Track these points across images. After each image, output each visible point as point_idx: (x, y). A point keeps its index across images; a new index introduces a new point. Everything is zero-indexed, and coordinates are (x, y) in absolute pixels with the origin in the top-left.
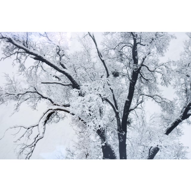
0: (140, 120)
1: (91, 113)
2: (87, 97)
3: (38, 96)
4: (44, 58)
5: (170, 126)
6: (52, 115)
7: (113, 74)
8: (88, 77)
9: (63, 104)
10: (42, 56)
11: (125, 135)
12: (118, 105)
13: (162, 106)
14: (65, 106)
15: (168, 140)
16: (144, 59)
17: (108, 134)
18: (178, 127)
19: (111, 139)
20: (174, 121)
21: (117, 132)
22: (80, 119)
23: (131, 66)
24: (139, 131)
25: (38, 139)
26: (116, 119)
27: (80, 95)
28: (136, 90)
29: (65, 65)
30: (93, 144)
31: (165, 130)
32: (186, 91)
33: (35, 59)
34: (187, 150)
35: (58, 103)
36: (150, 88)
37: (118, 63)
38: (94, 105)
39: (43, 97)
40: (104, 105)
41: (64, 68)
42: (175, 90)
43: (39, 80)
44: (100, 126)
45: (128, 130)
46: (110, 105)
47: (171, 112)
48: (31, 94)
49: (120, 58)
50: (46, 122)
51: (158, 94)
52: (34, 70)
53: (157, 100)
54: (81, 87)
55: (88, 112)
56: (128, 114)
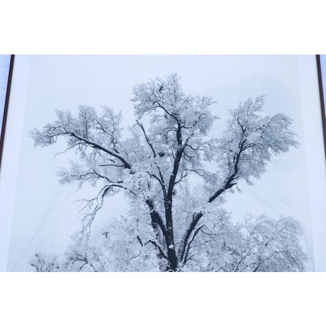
0: (184, 191)
1: (140, 187)
2: (137, 175)
3: (97, 176)
4: (101, 146)
5: (213, 195)
6: (109, 190)
7: (159, 154)
8: (138, 159)
9: (117, 181)
10: (99, 144)
11: (171, 203)
12: (164, 179)
13: (205, 178)
14: (118, 182)
15: (211, 207)
16: (187, 140)
17: (155, 203)
18: (220, 195)
19: (158, 207)
20: (217, 191)
21: (163, 201)
22: (131, 192)
23: (176, 146)
24: (183, 200)
25: (97, 209)
26: (162, 191)
27: (131, 173)
28: (180, 167)
29: (118, 151)
30: (142, 211)
31: (208, 198)
32: (229, 164)
33: (93, 147)
34: (231, 215)
35: (113, 181)
36: (193, 164)
37: (164, 145)
38: (143, 180)
39: (101, 177)
40: (151, 180)
41: (118, 152)
42: (217, 164)
43: (97, 163)
44: (148, 197)
45: (173, 199)
46: (157, 180)
47: (214, 183)
48: (91, 175)
49: (165, 141)
50: (103, 195)
51: (201, 168)
52: (93, 156)
53: (200, 174)
54: (132, 167)
55: (138, 186)
56: (173, 186)
